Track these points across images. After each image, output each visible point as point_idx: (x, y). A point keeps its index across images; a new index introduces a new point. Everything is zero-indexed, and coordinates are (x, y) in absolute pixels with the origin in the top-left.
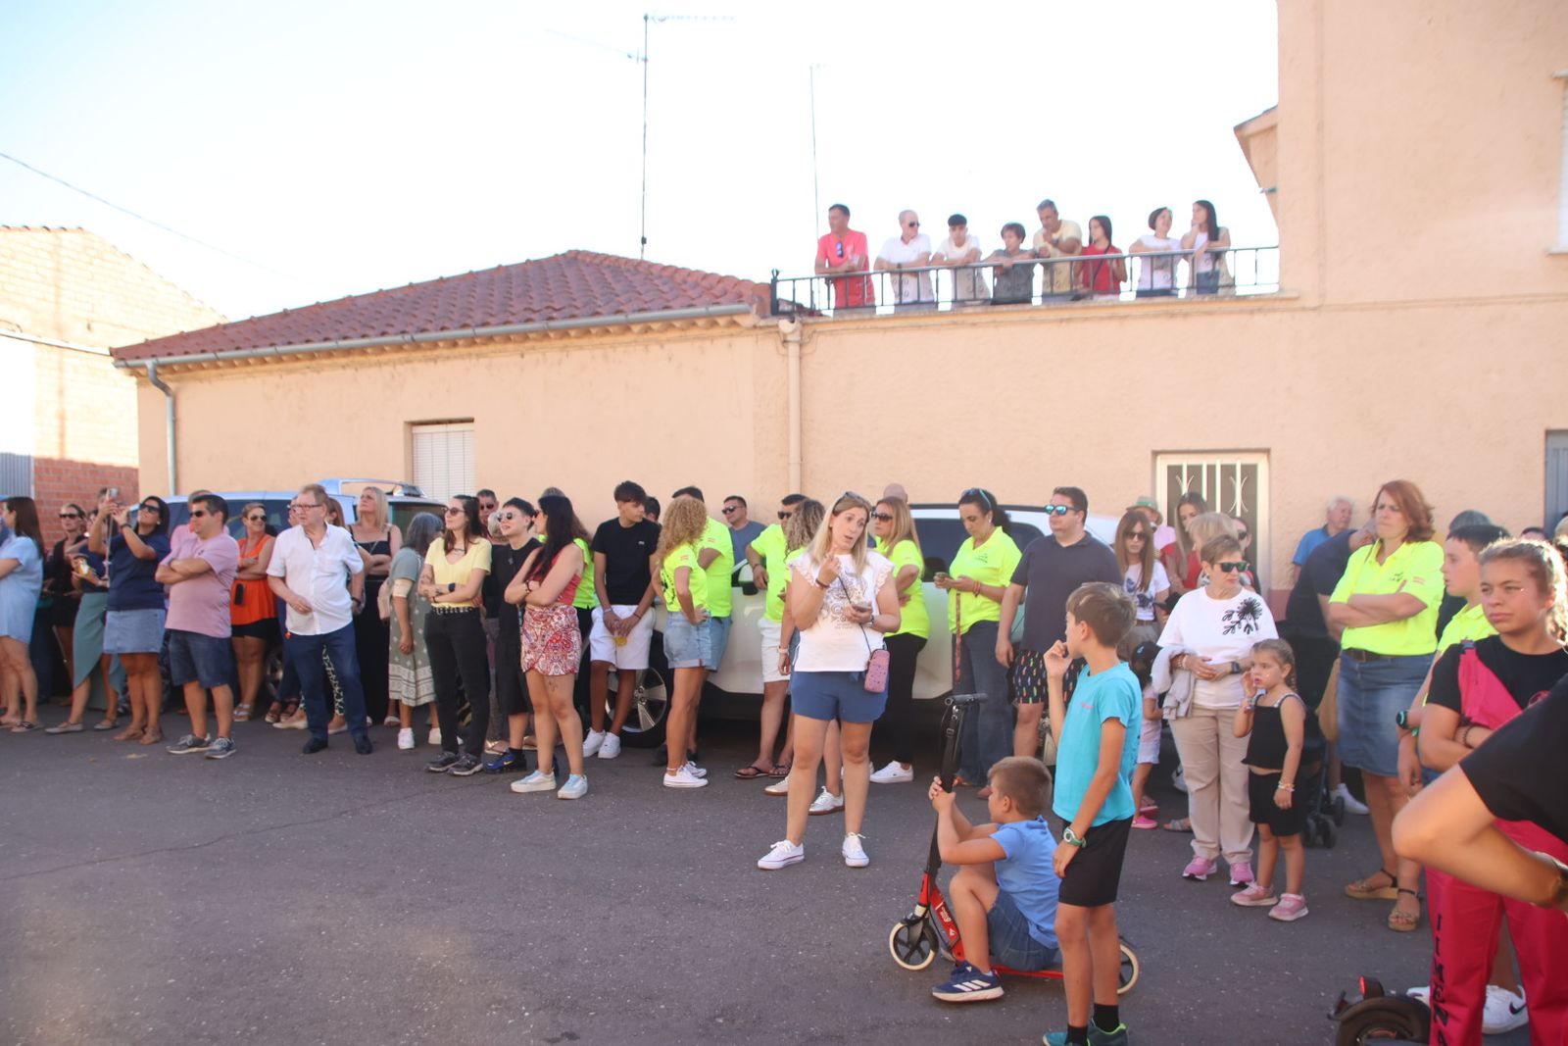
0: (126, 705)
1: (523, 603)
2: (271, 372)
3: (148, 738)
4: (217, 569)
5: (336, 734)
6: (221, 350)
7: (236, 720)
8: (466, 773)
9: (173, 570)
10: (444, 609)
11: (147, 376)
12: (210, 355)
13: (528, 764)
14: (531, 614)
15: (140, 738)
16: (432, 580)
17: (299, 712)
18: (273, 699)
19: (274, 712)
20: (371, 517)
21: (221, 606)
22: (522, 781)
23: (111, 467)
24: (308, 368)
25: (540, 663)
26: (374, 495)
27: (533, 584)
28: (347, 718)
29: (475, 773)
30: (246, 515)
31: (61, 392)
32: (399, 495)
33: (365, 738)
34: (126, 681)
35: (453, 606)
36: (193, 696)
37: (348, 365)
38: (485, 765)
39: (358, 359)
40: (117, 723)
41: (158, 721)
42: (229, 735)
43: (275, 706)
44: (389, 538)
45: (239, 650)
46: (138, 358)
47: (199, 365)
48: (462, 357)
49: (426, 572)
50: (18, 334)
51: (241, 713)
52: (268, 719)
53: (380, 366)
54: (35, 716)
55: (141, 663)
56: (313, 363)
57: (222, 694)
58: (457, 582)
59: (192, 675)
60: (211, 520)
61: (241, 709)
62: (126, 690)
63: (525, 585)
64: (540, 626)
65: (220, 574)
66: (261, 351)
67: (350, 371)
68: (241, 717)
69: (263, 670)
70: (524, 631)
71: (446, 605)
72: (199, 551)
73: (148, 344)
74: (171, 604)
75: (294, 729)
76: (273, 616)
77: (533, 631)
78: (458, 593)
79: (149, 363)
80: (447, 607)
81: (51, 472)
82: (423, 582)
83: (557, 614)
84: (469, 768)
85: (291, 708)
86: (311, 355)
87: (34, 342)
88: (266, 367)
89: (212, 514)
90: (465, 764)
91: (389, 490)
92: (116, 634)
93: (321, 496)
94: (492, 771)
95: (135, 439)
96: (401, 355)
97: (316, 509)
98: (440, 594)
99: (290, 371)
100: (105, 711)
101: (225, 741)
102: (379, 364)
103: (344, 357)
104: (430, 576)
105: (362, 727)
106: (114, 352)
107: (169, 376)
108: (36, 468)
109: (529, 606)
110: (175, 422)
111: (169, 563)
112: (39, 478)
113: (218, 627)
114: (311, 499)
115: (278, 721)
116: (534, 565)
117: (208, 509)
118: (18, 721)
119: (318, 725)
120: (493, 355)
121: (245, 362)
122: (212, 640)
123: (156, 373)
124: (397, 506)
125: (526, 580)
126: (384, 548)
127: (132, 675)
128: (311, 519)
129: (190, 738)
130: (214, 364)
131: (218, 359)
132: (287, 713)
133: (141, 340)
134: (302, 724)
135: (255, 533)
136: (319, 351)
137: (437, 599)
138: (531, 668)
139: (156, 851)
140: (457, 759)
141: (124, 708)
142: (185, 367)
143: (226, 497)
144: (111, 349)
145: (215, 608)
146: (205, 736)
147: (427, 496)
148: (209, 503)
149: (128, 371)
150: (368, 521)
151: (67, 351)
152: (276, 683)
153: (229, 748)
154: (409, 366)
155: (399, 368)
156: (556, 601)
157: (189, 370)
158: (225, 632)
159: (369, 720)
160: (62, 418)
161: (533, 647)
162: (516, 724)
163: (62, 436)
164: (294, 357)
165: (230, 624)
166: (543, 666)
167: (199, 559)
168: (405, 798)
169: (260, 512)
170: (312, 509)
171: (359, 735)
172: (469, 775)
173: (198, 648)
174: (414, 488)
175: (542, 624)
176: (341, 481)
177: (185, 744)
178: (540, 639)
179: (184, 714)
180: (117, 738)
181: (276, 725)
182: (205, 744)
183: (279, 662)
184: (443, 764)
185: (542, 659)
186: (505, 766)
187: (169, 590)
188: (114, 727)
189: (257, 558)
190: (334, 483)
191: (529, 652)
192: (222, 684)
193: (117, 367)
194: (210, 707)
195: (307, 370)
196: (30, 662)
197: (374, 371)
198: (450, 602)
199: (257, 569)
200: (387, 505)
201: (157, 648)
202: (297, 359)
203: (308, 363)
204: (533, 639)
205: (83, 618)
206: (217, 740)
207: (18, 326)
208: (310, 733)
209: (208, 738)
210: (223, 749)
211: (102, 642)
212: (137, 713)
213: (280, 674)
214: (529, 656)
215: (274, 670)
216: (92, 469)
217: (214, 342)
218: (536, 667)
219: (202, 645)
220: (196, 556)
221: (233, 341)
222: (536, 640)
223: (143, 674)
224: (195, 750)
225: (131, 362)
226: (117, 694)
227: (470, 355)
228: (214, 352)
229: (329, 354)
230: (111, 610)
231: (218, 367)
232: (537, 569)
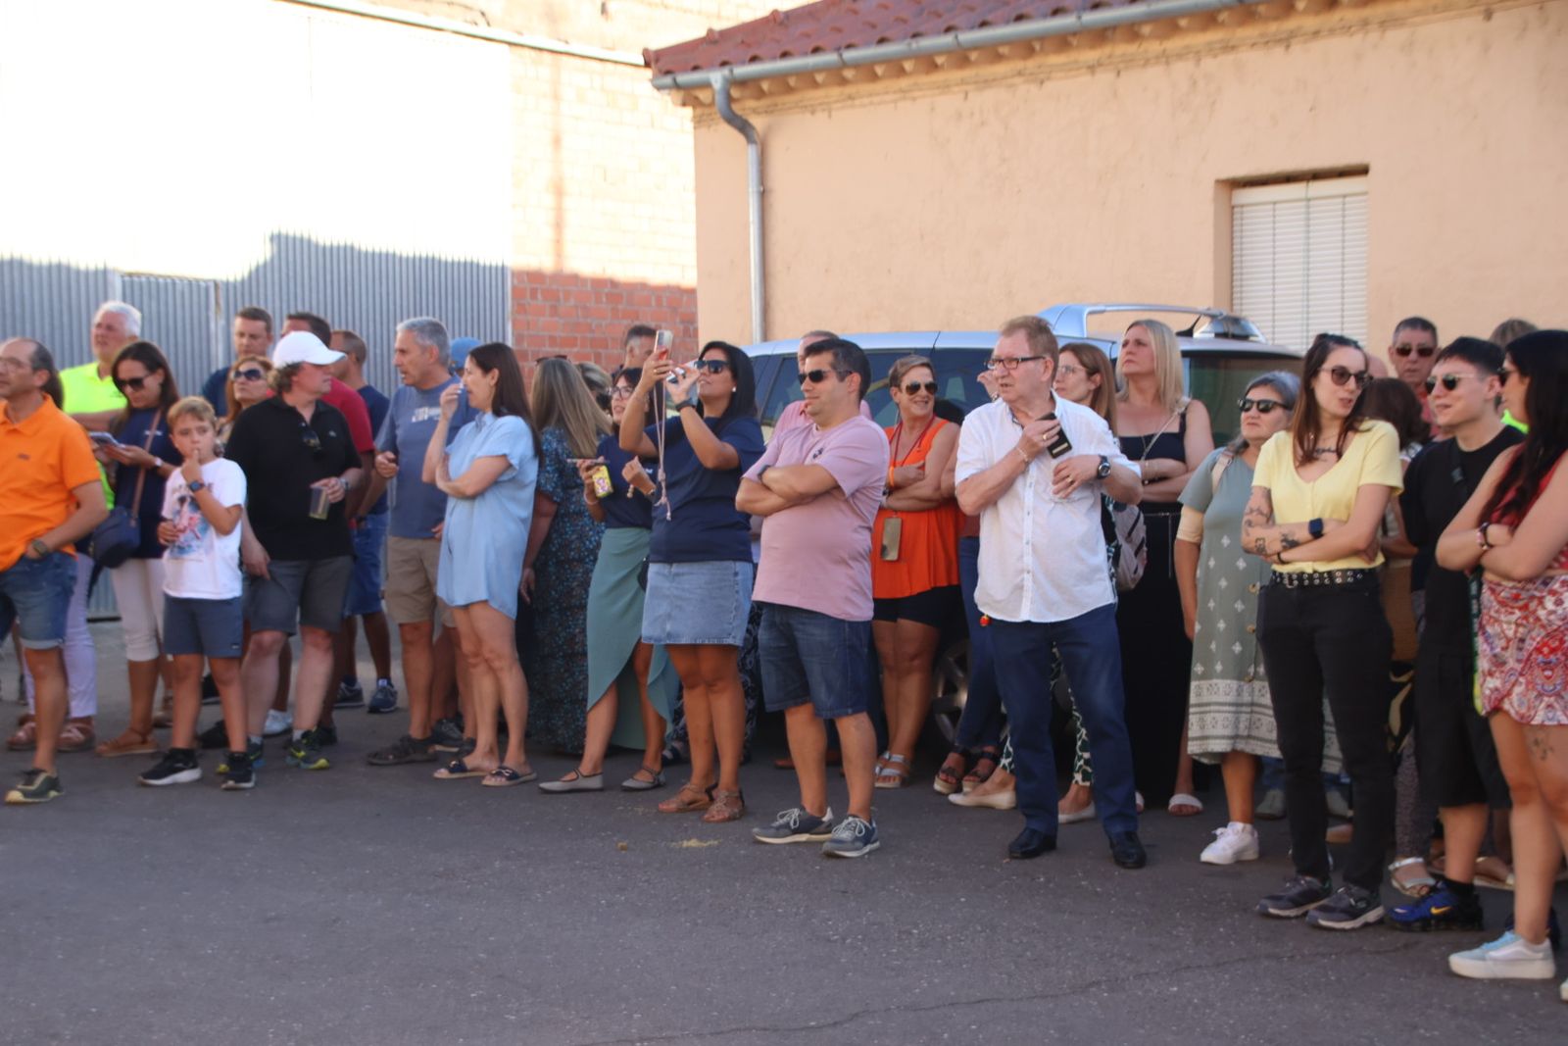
0: (677, 745)
1: (1477, 569)
2: (945, 87)
3: (719, 809)
4: (847, 487)
5: (1071, 823)
6: (849, 46)
7: (878, 785)
8: (1347, 925)
9: (767, 488)
10: (1301, 575)
11: (712, 104)
12: (829, 58)
13: (1488, 915)
14: (1493, 591)
15: (704, 809)
16: (1270, 517)
17: (998, 775)
18: (949, 748)
19: (950, 772)
20: (1146, 384)
21: (855, 559)
22: (1477, 952)
23: (643, 286)
24: (1020, 74)
25: (1514, 697)
26: (1150, 338)
27: (1496, 532)
28: (1094, 794)
29: (1366, 925)
30: (895, 381)
31: (557, 142)
32: (1204, 337)
33: (1130, 836)
34: (680, 697)
35: (1323, 567)
36: (802, 732)
37: (1100, 64)
38: (1390, 910)
39: (1122, 49)
40: (662, 778)
41: (737, 778)
42: (868, 811)
43: (952, 759)
44: (1183, 426)
45: (886, 647)
46: (696, 68)
47: (808, 78)
48: (1347, 29)
49: (1256, 501)
50: (482, 30)
51: (887, 772)
52: (938, 786)
53: (1167, 63)
54: (523, 758)
55: (708, 664)
56: (1031, 64)
57: (855, 731)
58: (1325, 517)
59: (801, 693)
60: (838, 389)
61: (887, 764)
62: (678, 714)
63: (1478, 534)
64: (1513, 618)
65: (853, 495)
66: (926, 43)
67: (1105, 77)
68: (887, 778)
69: (929, 687)
70: (1482, 627)
71: (1308, 567)
72: (815, 451)
73: (713, 39)
74: (762, 553)
75: (989, 808)
76: (955, 583)
77: (1497, 628)
78: (1334, 538)
79: (717, 78)
80: (1310, 571)
81: (539, 296)
82: (1250, 523)
83: (1553, 593)
84: (1353, 914)
85: (983, 765)
86: (1027, 47)
87: (510, 44)
88: (937, 77)
89: (842, 379)
90: (1343, 904)
91: (1186, 327)
92: (664, 608)
93: (1042, 339)
94: (1405, 925)
95: (690, 229)
96: (1213, 36)
97: (1031, 365)
98: (1291, 544)
99: (987, 83)
100: (642, 752)
101: (861, 822)
102: (1166, 58)
103: (1092, 47)
104: (1265, 510)
105: (1126, 813)
106: (652, 59)
107: (751, 103)
108: (514, 288)
109: (1488, 576)
110: (763, 195)
111: (760, 475)
112: (520, 308)
113: (848, 600)
114: (1020, 346)
115: (958, 790)
116: (1502, 488)
117: (834, 367)
118: (492, 765)
119: (1036, 803)
120: (1418, 19)
121: (896, 67)
122: (837, 624)
123: (730, 99)
124: (1197, 358)
125: (1485, 519)
126: (1172, 446)
127: (692, 687)
128: (1020, 387)
129: (795, 813)
130: (837, 75)
131: (844, 65)
132: (975, 774)
133: (700, 33)
134: (1004, 799)
135: (915, 419)
136: (1042, 37)
137: (1285, 556)
138: (1497, 709)
139: (739, 1030)
140: (1327, 893)
141: (674, 750)
142: (783, 83)
143: (864, 345)
144: (646, 53)
145: (843, 562)
146: (824, 814)
147: (1263, 340)
148: (836, 355)
149: (679, 95)
150: (1141, 391)
151: (565, 58)
152: (954, 714)
153: (867, 839)
154: (1230, 57)
155: (1209, 64)
156: (1550, 567)
157: (789, 90)
158: (864, 611)
159: (1139, 800)
160: (559, 192)
161: (1498, 662)
162: (1461, 829)
163: (559, 225)
164: (993, 52)
165: (871, 597)
166: (1521, 704)
167: (814, 465)
168: (1218, 965)
169: (921, 375)
170: (1023, 366)
171: (1118, 828)
172: (1353, 930)
173: (811, 637)
174: (1236, 321)
175: (1518, 614)
176: (1088, 310)
177: (787, 825)
178: (1513, 645)
179: (782, 768)
180: (663, 807)
181: (954, 798)
182: (822, 828)
183: (960, 674)
184: (1296, 902)
185: (1518, 690)
186: (1433, 916)
187: (760, 526)
188: (657, 786)
189: (922, 467)
190: (1070, 313)
191: (1491, 674)
192: (855, 712)
193: (659, 88)
194: (833, 757)
195: (1018, 80)
196: (517, 655)
197: (1155, 74)
198: (1315, 560)
199: (925, 489)
200: (1178, 355)
201: (737, 639)
202: (998, 58)
203: (1019, 65)
204: (1500, 643)
205: (604, 576)
206: (845, 822)
207: (483, 14)
208: (1022, 817)
209: (828, 817)
210: (856, 839)
211: (639, 619)
212: (699, 760)
213: (963, 698)
214: (1493, 683)
215: (951, 689)
216: (610, 291)
217: (839, 30)
218: (1506, 706)
219: (819, 634)
220: (808, 461)
221: (874, 26)
222: (1505, 649)
223: (710, 686)
224: (803, 837)
225: (684, 78)
226: (661, 721)
227: (1365, 23)
228: (838, 49)
229: (1062, 41)
230: (655, 562)
231: (844, 82)
232: (1510, 496)
